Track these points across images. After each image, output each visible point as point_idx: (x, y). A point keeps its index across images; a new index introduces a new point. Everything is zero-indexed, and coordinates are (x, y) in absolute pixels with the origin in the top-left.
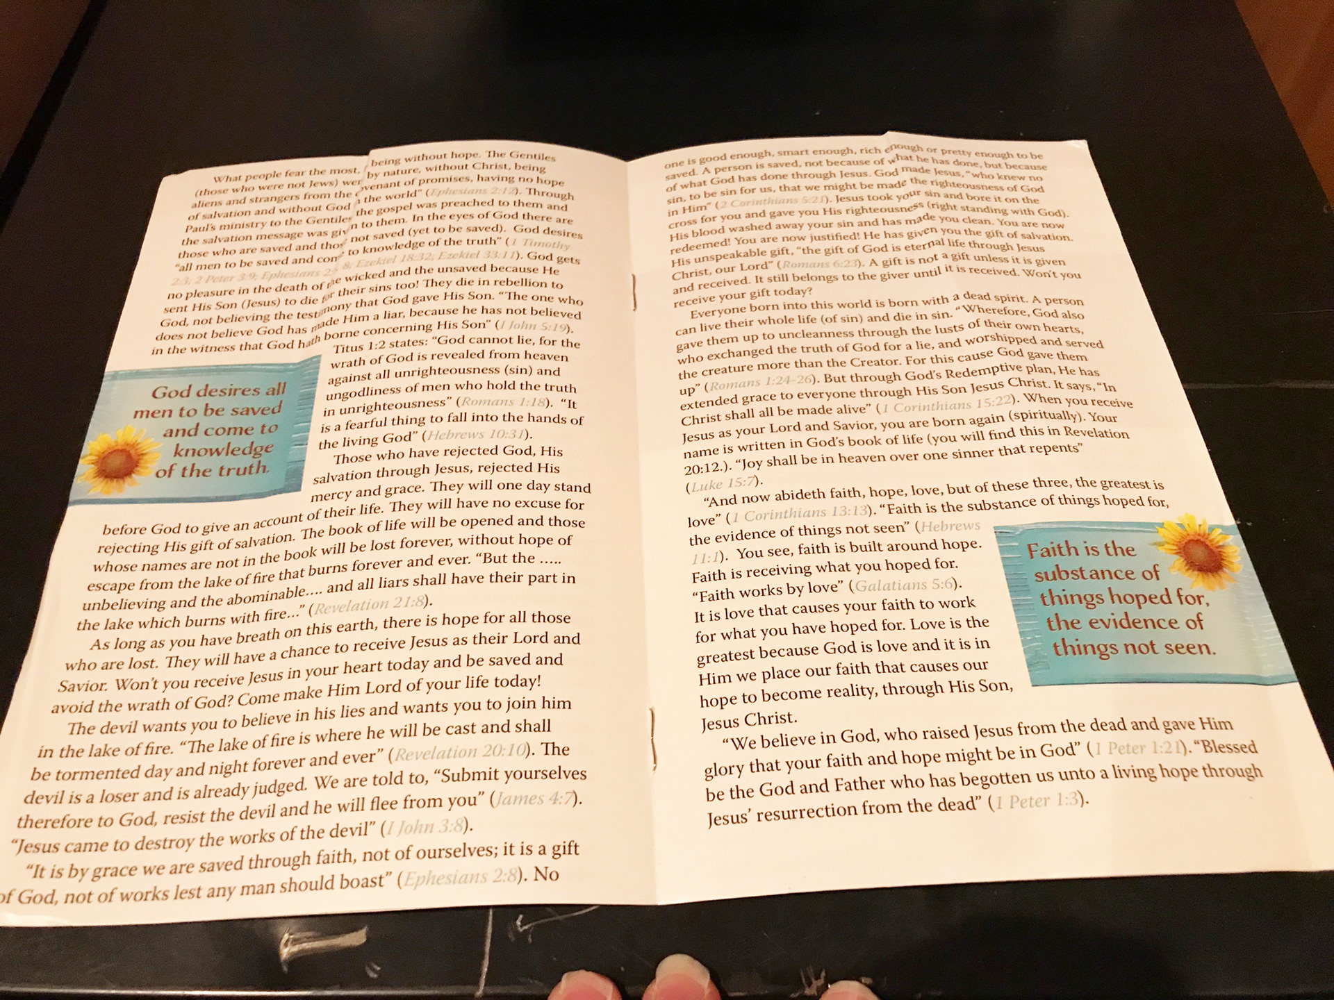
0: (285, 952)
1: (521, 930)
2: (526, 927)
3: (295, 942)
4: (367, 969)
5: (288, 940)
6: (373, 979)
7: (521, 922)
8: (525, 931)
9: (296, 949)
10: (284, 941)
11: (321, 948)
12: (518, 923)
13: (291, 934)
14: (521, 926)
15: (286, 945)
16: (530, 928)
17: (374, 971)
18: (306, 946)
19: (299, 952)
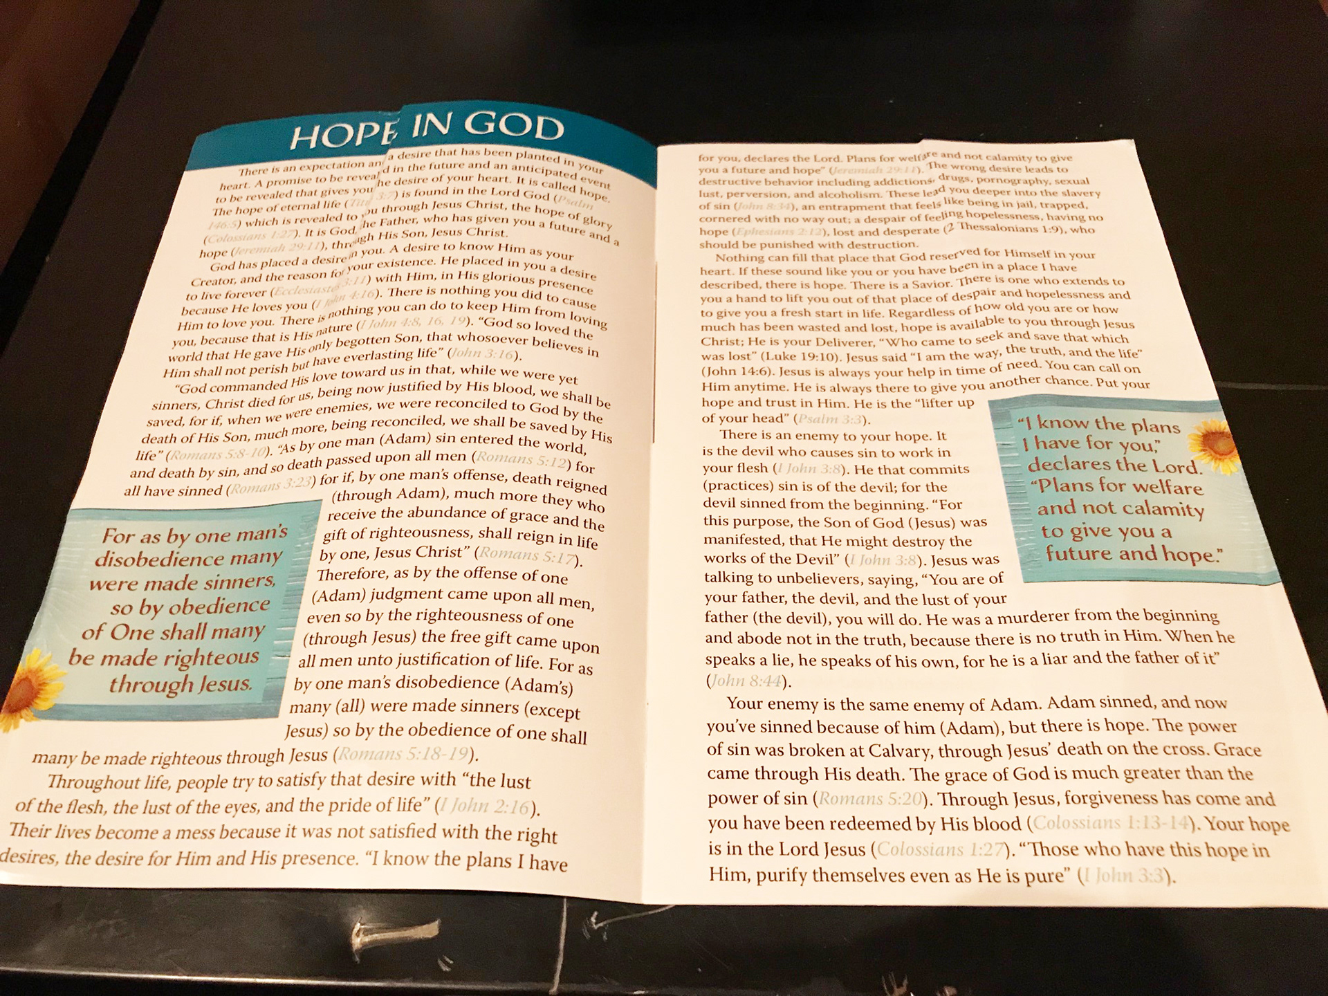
0: (357, 942)
1: (596, 927)
2: (601, 925)
3: (367, 932)
4: (440, 962)
5: (359, 931)
6: (446, 972)
7: (596, 919)
8: (600, 928)
9: (367, 939)
10: (356, 930)
11: (393, 940)
12: (593, 920)
13: (362, 924)
14: (596, 924)
15: (358, 935)
16: (605, 925)
17: (447, 964)
18: (377, 936)
19: (371, 942)
